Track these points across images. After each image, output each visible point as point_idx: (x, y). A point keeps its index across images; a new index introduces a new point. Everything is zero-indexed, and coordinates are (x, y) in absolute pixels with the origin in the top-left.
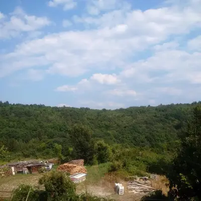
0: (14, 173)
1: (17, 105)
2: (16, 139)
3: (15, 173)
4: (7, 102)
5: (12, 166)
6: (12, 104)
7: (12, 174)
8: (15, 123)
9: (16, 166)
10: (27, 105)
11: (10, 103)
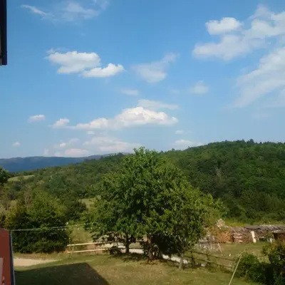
0: (255, 241)
1: (266, 143)
2: (268, 193)
3: (257, 241)
4: (252, 140)
5: (252, 230)
6: (259, 143)
7: (252, 241)
8: (264, 170)
9: (256, 231)
10: (280, 144)
11: (255, 142)
